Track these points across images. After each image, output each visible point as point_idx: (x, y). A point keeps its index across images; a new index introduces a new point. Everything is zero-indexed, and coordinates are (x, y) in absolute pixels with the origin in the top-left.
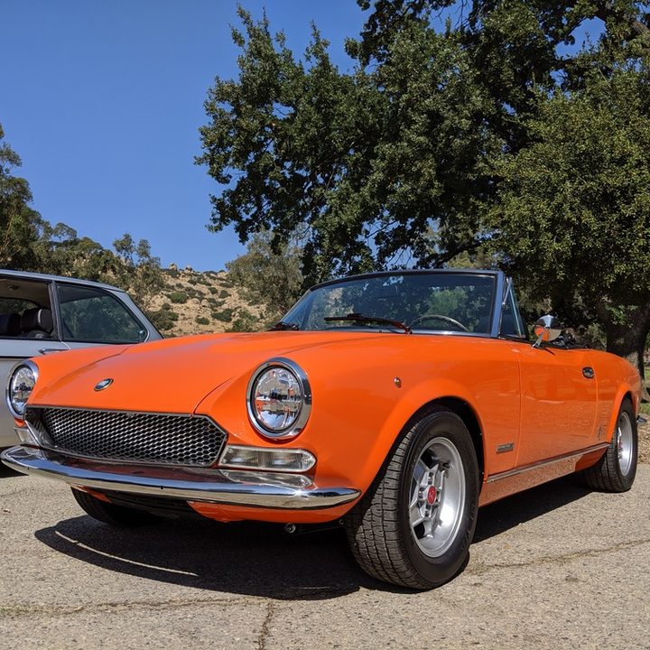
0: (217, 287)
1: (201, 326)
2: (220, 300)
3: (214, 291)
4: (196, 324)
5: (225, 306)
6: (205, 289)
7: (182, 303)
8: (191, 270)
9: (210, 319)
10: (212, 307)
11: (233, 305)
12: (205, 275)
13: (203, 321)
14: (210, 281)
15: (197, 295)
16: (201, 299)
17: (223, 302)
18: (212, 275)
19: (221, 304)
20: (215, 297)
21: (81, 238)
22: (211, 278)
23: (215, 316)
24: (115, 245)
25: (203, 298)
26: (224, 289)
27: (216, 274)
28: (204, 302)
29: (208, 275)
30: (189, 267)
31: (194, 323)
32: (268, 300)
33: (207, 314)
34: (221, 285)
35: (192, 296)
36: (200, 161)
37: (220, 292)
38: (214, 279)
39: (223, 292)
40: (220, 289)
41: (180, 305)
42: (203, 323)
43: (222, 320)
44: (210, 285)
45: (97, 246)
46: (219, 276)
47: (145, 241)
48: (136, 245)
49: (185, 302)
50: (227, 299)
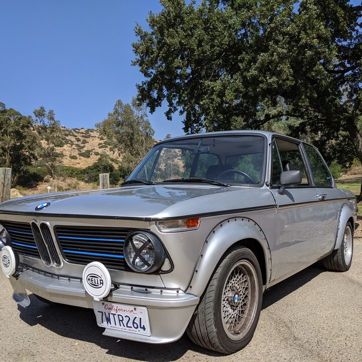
0: (80, 138)
1: (73, 160)
2: (82, 145)
3: (78, 140)
4: (70, 159)
5: (85, 149)
6: (73, 139)
7: (61, 147)
8: (65, 127)
9: (78, 156)
10: (78, 149)
11: (90, 148)
12: (72, 130)
13: (74, 157)
14: (76, 134)
15: (69, 142)
16: (72, 145)
17: (84, 146)
18: (77, 131)
19: (83, 147)
20: (79, 143)
21: (8, 109)
22: (76, 132)
23: (81, 155)
24: (34, 113)
25: (73, 144)
26: (84, 139)
27: (79, 130)
28: (74, 146)
29: (74, 131)
30: (64, 126)
31: (68, 158)
32: (123, 145)
33: (76, 153)
34: (82, 136)
35: (67, 142)
36: (134, 64)
37: (82, 141)
38: (78, 133)
39: (84, 140)
40: (82, 139)
41: (60, 148)
42: (74, 159)
43: (84, 157)
44: (76, 136)
45: (18, 114)
46: (81, 131)
47: (52, 111)
48: (47, 113)
49: (63, 146)
50: (86, 145)
